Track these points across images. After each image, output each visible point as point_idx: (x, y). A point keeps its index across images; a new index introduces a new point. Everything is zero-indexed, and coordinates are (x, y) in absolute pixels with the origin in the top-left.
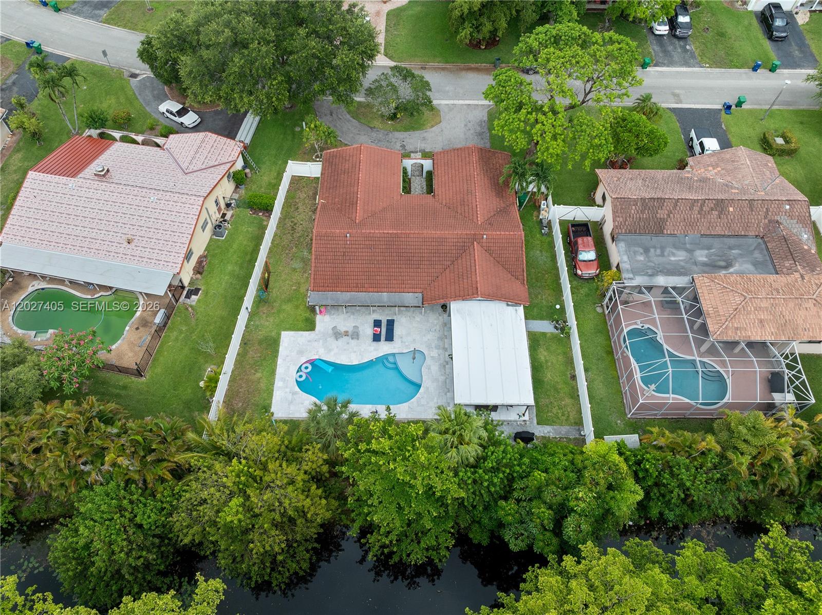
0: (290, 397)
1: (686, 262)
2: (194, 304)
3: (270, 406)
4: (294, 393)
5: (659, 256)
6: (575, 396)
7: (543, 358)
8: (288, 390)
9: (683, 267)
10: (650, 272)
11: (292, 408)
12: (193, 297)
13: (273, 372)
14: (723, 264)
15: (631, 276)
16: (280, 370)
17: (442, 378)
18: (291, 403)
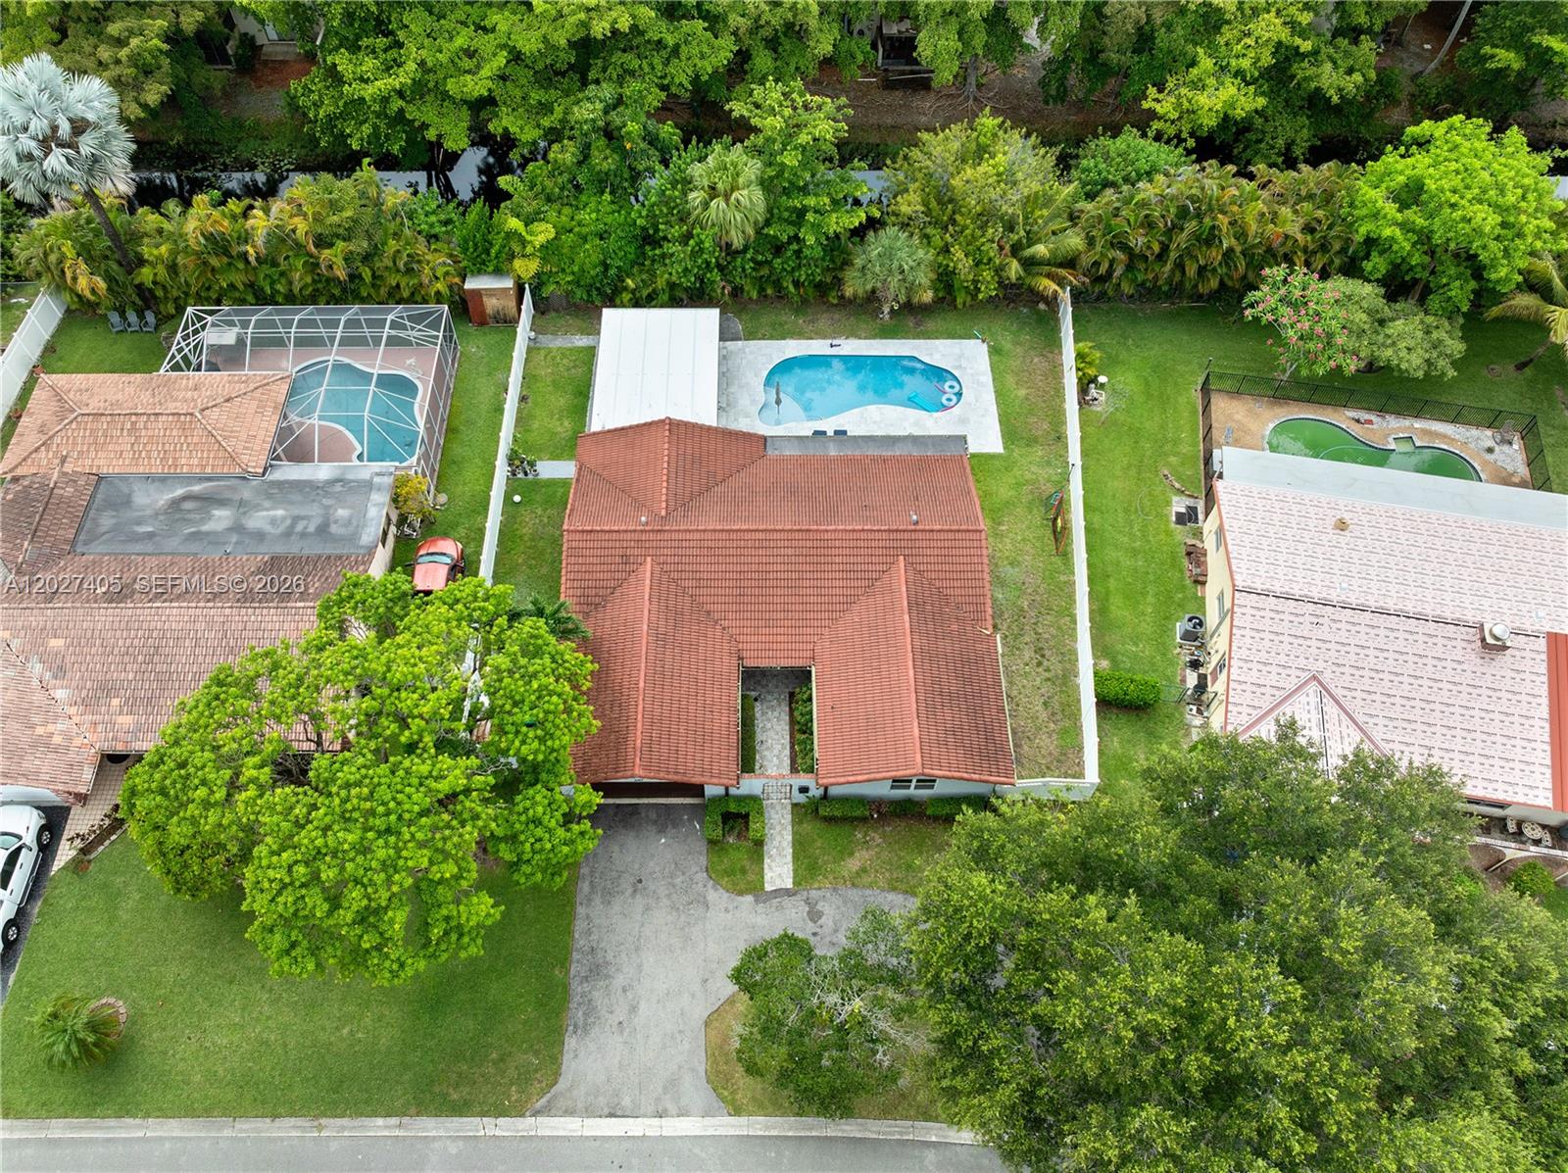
0: (964, 363)
1: (258, 507)
2: (1175, 499)
3: (991, 354)
4: (959, 367)
5: (303, 518)
6: (528, 378)
7: (566, 424)
8: (969, 371)
9: (269, 496)
10: (338, 488)
11: (957, 350)
12: (1183, 510)
13: (1000, 394)
14: (188, 505)
15: (377, 480)
16: (989, 397)
17: (732, 389)
18: (961, 356)
